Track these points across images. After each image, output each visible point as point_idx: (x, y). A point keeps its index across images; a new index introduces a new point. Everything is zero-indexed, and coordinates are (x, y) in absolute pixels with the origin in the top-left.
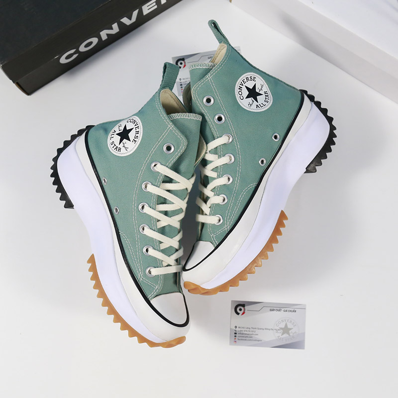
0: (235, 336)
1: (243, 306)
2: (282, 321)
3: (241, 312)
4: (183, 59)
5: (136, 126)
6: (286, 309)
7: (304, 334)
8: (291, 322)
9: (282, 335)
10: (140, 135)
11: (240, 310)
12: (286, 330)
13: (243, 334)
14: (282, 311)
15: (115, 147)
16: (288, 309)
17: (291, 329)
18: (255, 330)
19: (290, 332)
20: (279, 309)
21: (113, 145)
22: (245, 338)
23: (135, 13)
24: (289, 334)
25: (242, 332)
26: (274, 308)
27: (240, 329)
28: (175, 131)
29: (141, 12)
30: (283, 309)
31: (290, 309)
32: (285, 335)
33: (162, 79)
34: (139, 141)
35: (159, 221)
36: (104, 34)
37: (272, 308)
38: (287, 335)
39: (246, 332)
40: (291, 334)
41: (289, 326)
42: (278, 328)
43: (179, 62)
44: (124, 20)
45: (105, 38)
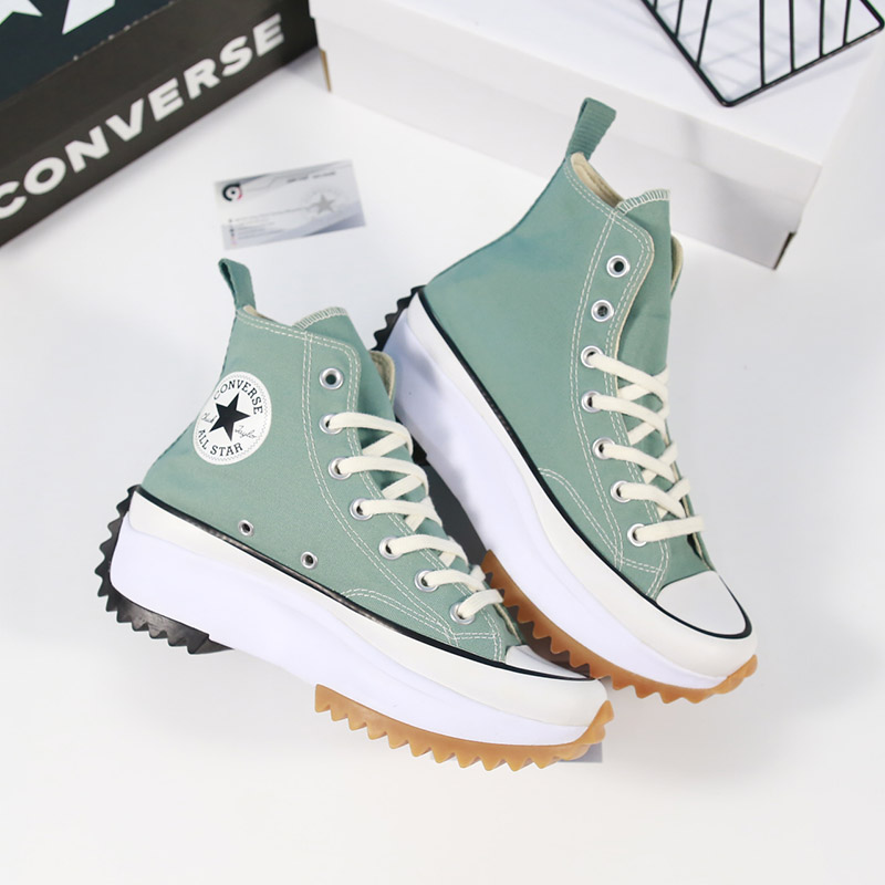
4: (237, 185)
5: (242, 386)
10: (263, 392)
15: (225, 452)
21: (219, 451)
23: (137, 109)
28: (321, 341)
29: (148, 110)
33: (232, 299)
34: (267, 403)
35: (405, 517)
36: (76, 151)
43: (229, 189)
44: (115, 123)
45: (79, 165)
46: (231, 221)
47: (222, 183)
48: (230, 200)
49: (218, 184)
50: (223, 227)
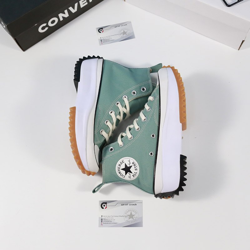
0: (102, 222)
1: (106, 203)
2: (129, 211)
3: (104, 207)
4: (102, 29)
6: (131, 204)
7: (142, 218)
8: (134, 211)
9: (129, 219)
11: (104, 206)
12: (131, 216)
13: (106, 220)
14: (128, 205)
16: (132, 204)
17: (134, 215)
18: (113, 217)
19: (134, 217)
20: (126, 204)
21: (136, 168)
22: (107, 222)
23: (76, 5)
24: (133, 218)
25: (105, 219)
26: (124, 204)
27: (104, 217)
29: (79, 5)
30: (129, 204)
31: (133, 204)
32: (131, 219)
36: (61, 15)
37: (122, 204)
38: (132, 219)
39: (108, 219)
40: (134, 218)
41: (133, 213)
42: (126, 215)
43: (100, 30)
44: (71, 8)
45: (61, 19)
46: (101, 38)
47: (98, 28)
48: (100, 32)
49: (97, 28)
50: (99, 39)
